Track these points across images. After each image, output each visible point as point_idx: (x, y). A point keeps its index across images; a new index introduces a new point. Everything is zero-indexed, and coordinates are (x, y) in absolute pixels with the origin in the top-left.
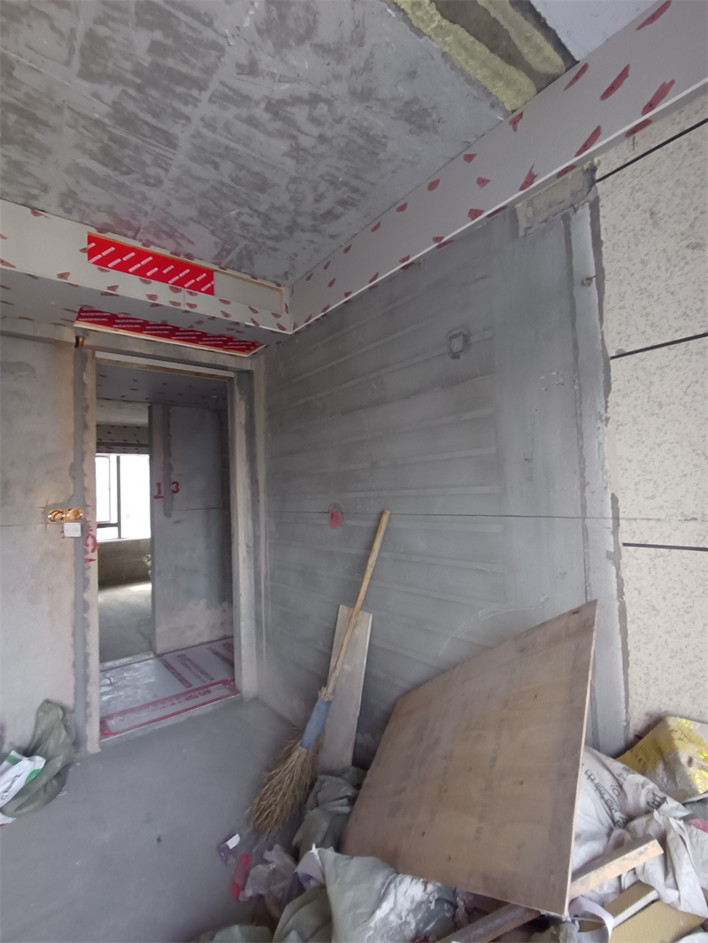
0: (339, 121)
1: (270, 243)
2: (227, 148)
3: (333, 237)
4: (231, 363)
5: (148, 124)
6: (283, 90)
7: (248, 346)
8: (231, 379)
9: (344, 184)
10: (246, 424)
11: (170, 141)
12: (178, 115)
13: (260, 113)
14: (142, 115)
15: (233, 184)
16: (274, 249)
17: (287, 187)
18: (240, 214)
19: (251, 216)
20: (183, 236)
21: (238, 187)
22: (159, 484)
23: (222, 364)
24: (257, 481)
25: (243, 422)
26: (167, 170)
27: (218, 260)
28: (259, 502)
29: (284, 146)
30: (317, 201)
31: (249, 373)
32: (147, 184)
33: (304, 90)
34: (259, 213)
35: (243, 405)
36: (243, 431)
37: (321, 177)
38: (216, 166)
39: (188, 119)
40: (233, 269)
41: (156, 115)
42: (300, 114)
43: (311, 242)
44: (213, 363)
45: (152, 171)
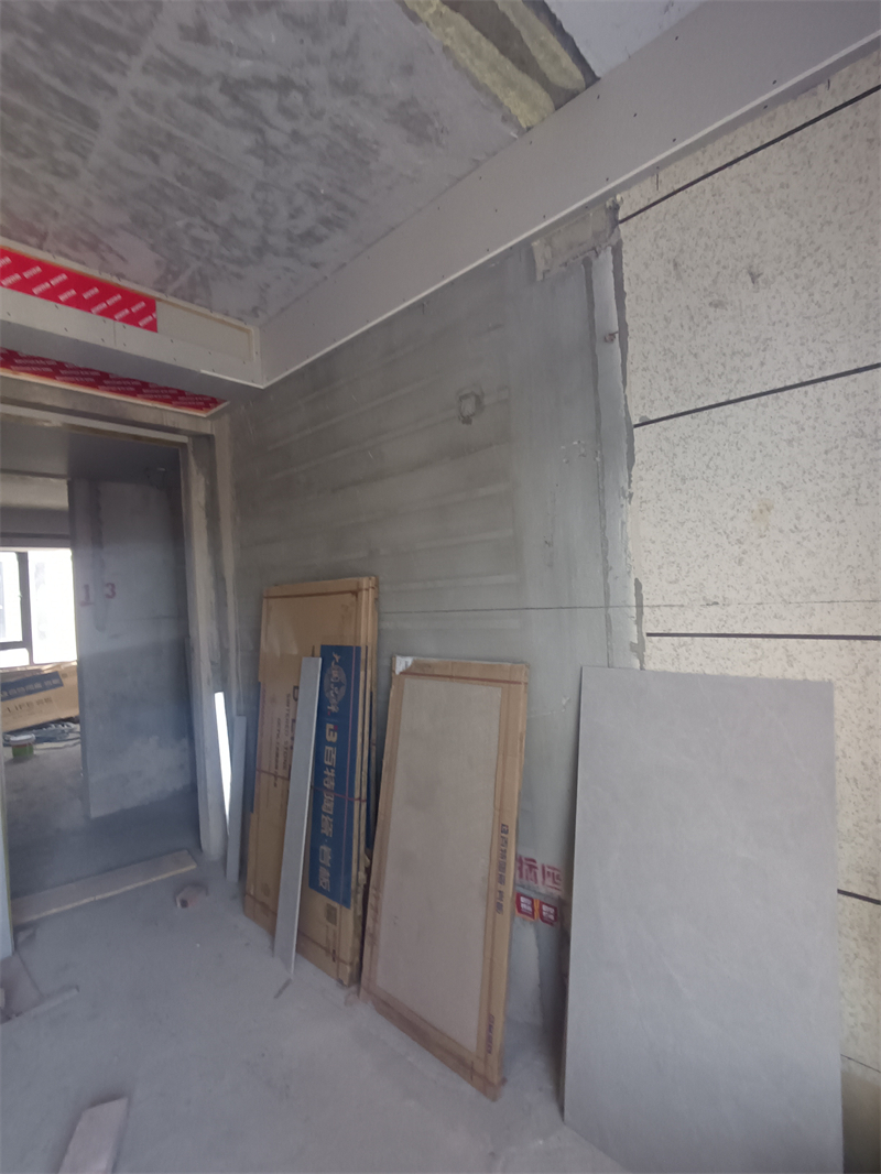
0: (318, 115)
1: (233, 268)
2: (170, 136)
3: (315, 265)
4: (184, 424)
5: (56, 92)
6: (243, 67)
7: (206, 403)
8: (183, 445)
9: (327, 197)
10: (206, 505)
11: (89, 119)
12: (98, 85)
13: (213, 93)
14: (46, 78)
15: (179, 185)
16: (239, 276)
17: (253, 197)
18: (189, 226)
19: (206, 230)
20: (110, 250)
21: (186, 189)
22: (87, 587)
23: (170, 424)
24: (223, 580)
25: (203, 502)
26: (84, 157)
27: (161, 285)
28: (226, 605)
29: (247, 140)
30: (292, 217)
31: (209, 438)
32: (57, 173)
33: (271, 71)
34: (216, 227)
35: (203, 480)
36: (203, 514)
37: (298, 186)
38: (155, 159)
39: (113, 91)
40: (183, 298)
41: (65, 79)
42: (268, 102)
43: (287, 269)
44: (159, 422)
45: (64, 156)
